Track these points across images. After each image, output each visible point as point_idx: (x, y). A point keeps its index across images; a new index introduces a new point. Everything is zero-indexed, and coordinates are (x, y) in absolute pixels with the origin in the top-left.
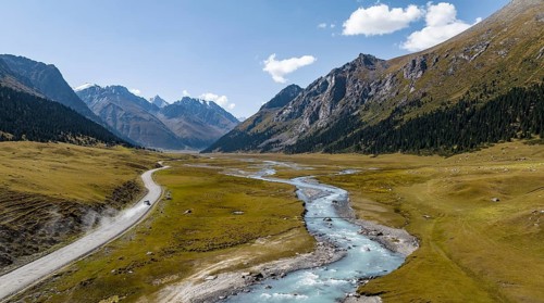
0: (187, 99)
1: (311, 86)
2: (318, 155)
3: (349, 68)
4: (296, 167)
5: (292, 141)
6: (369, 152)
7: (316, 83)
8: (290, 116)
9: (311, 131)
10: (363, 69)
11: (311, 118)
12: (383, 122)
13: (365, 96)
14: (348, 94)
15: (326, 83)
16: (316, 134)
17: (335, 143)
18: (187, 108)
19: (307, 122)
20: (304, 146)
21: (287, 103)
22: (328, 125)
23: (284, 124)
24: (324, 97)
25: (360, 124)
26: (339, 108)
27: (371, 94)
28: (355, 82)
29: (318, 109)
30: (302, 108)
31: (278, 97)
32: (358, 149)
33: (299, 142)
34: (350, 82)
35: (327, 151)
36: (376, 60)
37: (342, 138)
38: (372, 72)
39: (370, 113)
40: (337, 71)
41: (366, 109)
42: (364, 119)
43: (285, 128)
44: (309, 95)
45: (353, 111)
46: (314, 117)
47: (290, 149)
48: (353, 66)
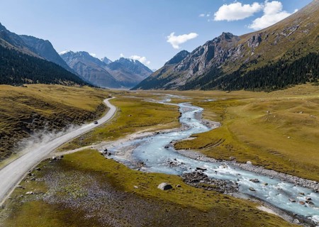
0: (122, 59)
1: (194, 51)
2: (197, 91)
3: (216, 40)
4: (183, 98)
5: (183, 83)
6: (226, 90)
7: (197, 49)
8: (182, 68)
9: (194, 78)
10: (224, 41)
11: (194, 70)
12: (235, 72)
13: (225, 57)
14: (215, 56)
15: (203, 50)
16: (196, 79)
17: (207, 84)
18: (122, 64)
19: (191, 72)
20: (190, 86)
21: (180, 61)
22: (204, 74)
23: (179, 73)
24: (202, 58)
25: (222, 73)
26: (210, 64)
27: (229, 56)
28: (219, 49)
29: (198, 65)
30: (189, 64)
31: (175, 57)
32: (220, 88)
33: (187, 84)
34: (217, 49)
35: (202, 89)
36: (232, 36)
37: (211, 82)
38: (229, 43)
39: (228, 67)
40: (210, 42)
41: (226, 65)
42: (224, 70)
43: (179, 76)
44: (193, 56)
45: (218, 66)
46: (196, 69)
47: (181, 88)
48: (219, 40)
